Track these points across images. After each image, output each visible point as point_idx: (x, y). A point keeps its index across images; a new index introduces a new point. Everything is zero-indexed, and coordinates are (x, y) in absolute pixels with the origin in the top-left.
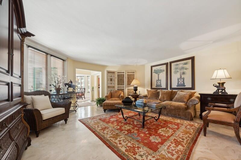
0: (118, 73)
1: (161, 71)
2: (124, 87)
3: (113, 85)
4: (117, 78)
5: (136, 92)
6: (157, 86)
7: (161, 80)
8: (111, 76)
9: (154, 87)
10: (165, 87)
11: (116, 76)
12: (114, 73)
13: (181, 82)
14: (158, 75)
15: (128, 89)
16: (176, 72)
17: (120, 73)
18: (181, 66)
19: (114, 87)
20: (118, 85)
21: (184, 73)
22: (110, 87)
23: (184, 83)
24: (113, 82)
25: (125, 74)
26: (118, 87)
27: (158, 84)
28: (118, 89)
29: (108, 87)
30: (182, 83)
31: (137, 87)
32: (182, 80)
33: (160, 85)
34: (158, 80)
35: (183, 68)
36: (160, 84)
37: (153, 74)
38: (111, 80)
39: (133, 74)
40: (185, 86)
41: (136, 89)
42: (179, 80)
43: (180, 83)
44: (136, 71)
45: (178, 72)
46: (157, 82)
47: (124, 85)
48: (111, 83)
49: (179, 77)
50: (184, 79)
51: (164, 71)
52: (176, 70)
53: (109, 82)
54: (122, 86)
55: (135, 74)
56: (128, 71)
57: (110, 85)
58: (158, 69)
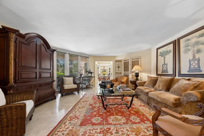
0: (124, 61)
1: (168, 52)
2: (128, 73)
3: (120, 71)
4: (123, 65)
5: (137, 78)
6: (163, 71)
7: (167, 65)
8: (119, 64)
9: (160, 73)
10: (172, 74)
11: (123, 64)
12: (121, 61)
13: (194, 65)
14: (164, 58)
15: (132, 75)
16: (187, 51)
17: (126, 60)
18: (194, 40)
19: (121, 73)
20: (124, 71)
21: (199, 51)
22: (118, 73)
23: (200, 66)
24: (120, 69)
25: (129, 61)
26: (124, 73)
27: (164, 69)
28: (124, 75)
29: (116, 73)
30: (196, 66)
31: (138, 73)
32: (196, 62)
33: (167, 71)
34: (165, 64)
35: (197, 43)
36: (166, 69)
37: (159, 57)
38: (119, 67)
39: (137, 60)
40: (202, 71)
41: (137, 75)
42: (192, 62)
43: (192, 67)
44: (140, 57)
45: (189, 50)
46: (163, 67)
47: (129, 71)
48: (119, 70)
49: (191, 58)
50: (199, 60)
51: (170, 52)
52: (187, 48)
53: (117, 69)
54: (127, 72)
55: (139, 60)
56: (132, 58)
57: (117, 71)
58: (164, 50)
